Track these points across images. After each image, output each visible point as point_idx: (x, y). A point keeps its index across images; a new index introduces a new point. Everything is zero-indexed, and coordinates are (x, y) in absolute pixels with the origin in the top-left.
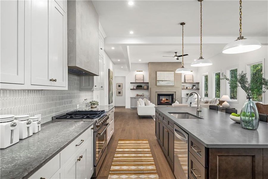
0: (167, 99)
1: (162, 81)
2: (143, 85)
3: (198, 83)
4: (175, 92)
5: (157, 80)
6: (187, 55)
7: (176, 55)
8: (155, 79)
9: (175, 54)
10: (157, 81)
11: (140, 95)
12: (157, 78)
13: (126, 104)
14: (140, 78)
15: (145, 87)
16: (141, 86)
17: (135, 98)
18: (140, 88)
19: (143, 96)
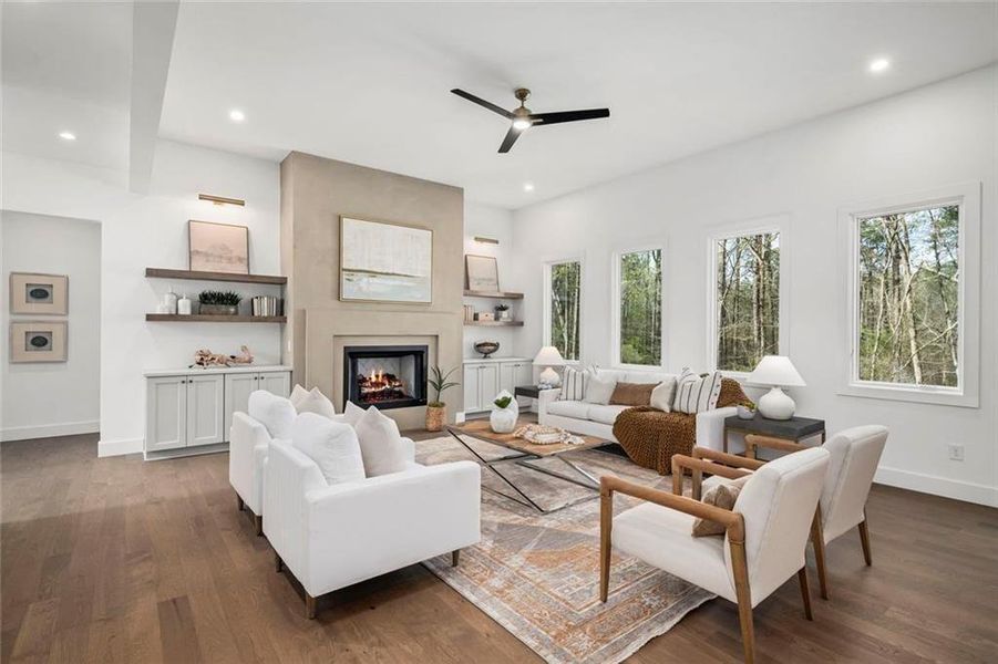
0: (391, 371)
1: (373, 274)
2: (244, 292)
3: (517, 298)
4: (437, 336)
5: (345, 266)
6: (604, 113)
7: (522, 107)
8: (331, 259)
9: (520, 102)
10: (344, 275)
11: (227, 355)
12: (345, 255)
13: (102, 420)
14: (224, 248)
15: (264, 307)
16: (232, 300)
17: (187, 380)
18: (227, 313)
19: (250, 361)
